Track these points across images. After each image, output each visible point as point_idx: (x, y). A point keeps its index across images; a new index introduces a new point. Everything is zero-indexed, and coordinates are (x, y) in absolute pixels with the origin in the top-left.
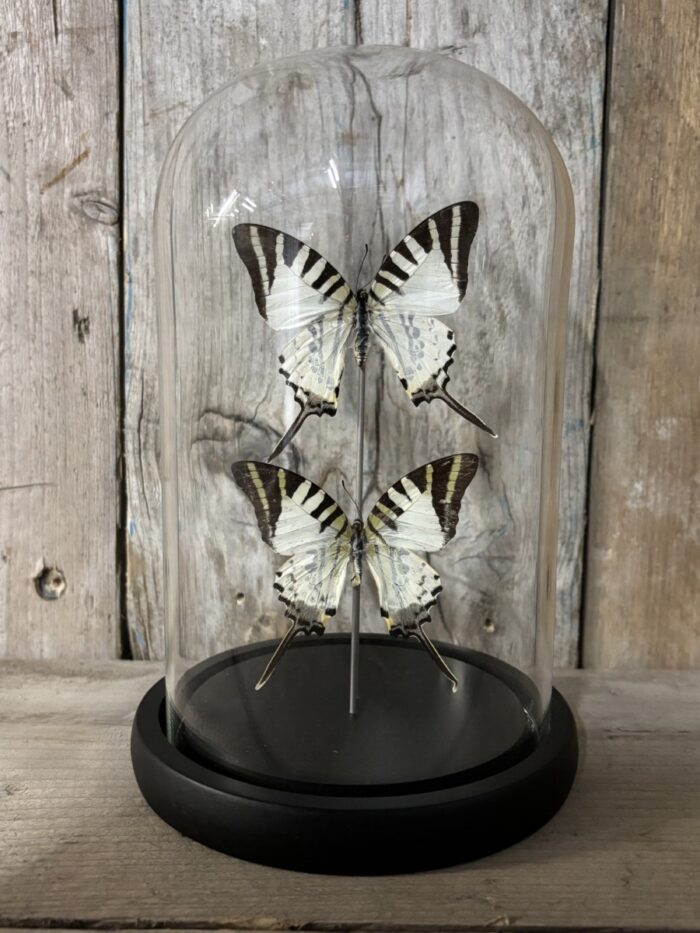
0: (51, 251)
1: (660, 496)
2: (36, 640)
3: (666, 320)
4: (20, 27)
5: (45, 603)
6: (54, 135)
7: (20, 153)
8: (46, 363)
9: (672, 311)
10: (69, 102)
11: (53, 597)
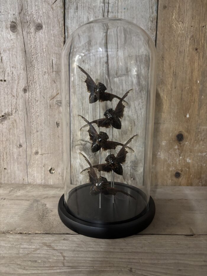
0: (52, 111)
1: (163, 155)
2: (49, 181)
3: (164, 124)
4: (46, 71)
5: (51, 174)
6: (52, 90)
7: (46, 93)
8: (51, 131)
9: (165, 122)
10: (55, 84)
11: (52, 173)
